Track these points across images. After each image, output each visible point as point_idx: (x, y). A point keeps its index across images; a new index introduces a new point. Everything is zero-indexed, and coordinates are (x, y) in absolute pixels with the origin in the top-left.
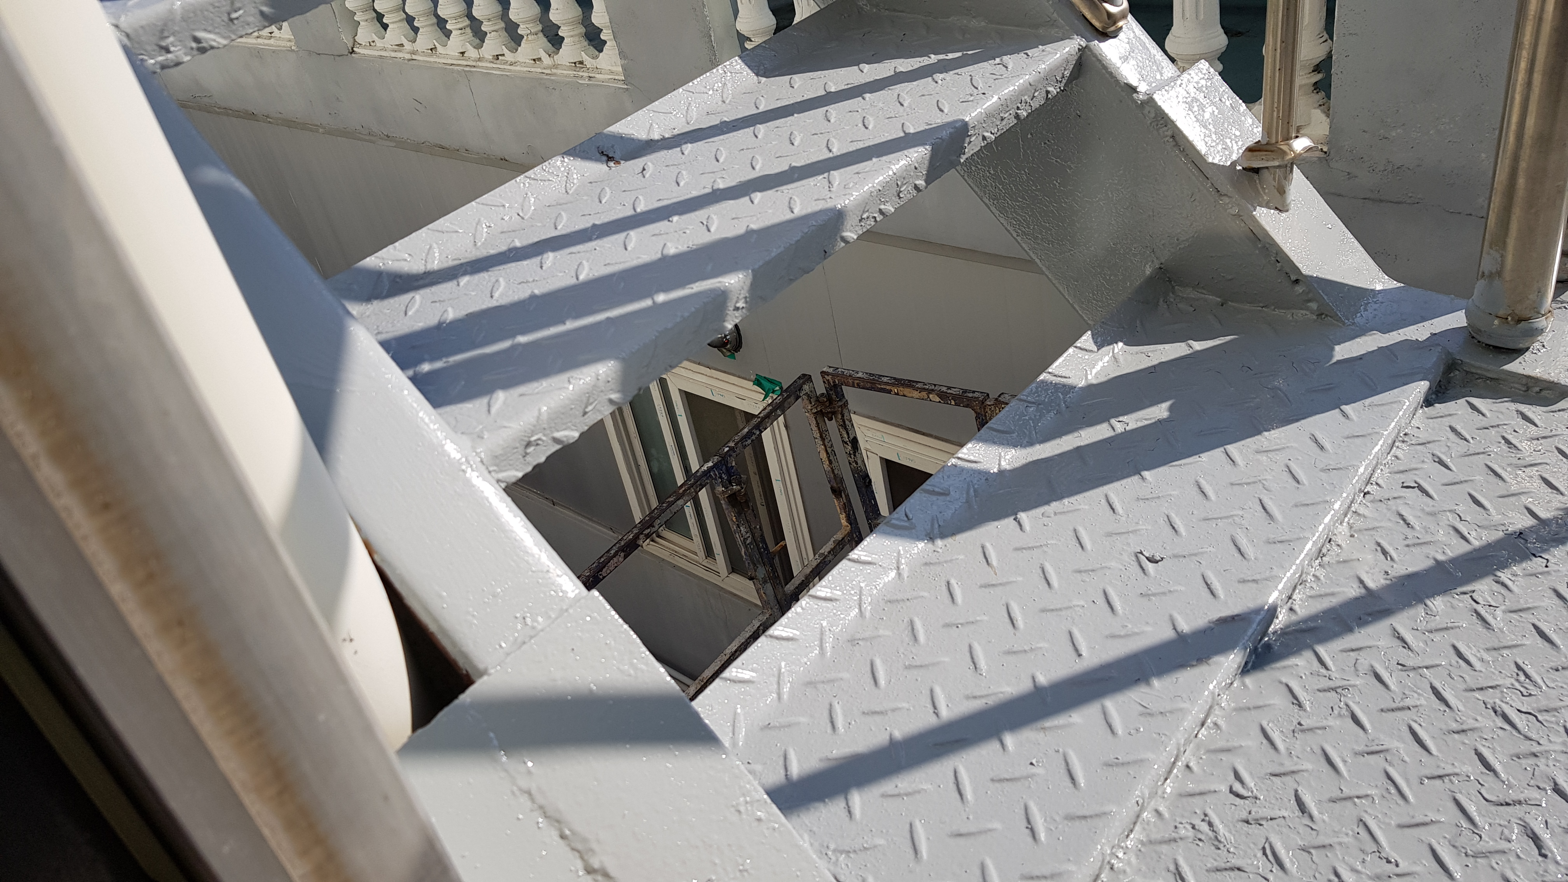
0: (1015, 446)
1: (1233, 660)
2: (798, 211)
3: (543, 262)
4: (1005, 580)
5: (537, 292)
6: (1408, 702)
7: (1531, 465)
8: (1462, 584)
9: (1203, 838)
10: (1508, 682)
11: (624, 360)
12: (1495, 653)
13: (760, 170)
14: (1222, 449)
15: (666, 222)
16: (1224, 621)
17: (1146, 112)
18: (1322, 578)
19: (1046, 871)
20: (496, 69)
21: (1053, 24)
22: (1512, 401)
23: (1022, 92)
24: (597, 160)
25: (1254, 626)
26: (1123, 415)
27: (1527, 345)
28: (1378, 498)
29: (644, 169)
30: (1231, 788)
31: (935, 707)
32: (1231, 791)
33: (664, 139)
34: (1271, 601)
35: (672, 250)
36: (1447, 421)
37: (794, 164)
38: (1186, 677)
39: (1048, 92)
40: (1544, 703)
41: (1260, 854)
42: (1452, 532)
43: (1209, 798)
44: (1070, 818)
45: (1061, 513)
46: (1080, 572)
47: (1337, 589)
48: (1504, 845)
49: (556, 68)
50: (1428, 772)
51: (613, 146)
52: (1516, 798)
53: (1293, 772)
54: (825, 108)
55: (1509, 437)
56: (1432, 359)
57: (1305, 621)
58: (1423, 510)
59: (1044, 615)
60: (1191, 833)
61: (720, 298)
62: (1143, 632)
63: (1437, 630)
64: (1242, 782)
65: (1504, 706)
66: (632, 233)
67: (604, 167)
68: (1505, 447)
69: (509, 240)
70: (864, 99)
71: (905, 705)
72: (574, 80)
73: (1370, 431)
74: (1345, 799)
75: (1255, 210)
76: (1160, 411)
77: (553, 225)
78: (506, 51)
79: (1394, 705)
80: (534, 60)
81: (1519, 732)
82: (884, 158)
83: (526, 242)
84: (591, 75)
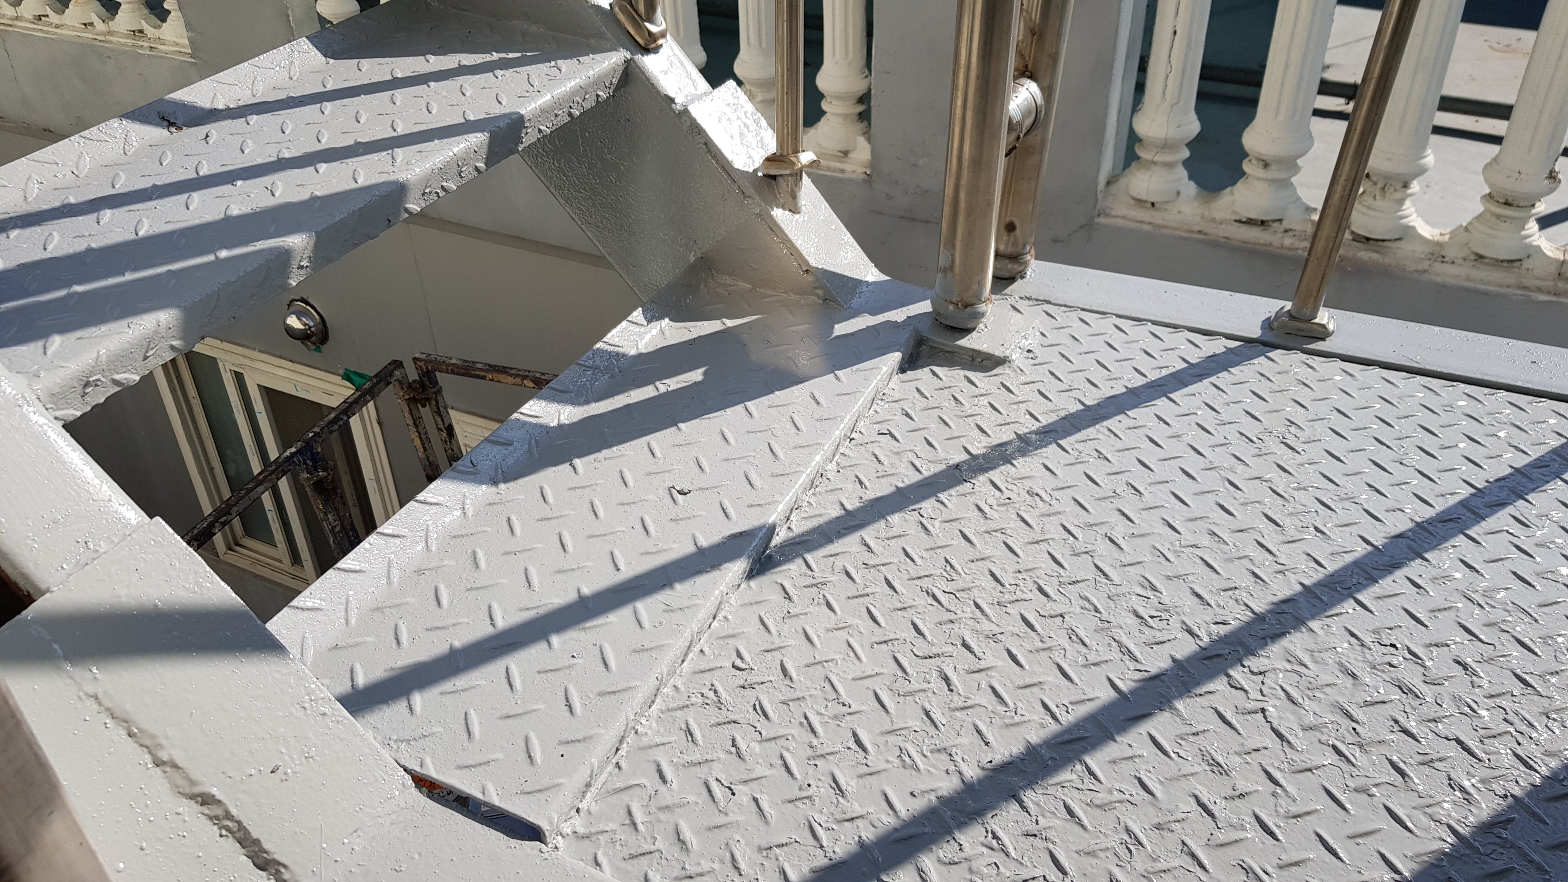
0: (573, 404)
1: (738, 567)
2: (362, 181)
3: (100, 218)
4: (559, 514)
5: (93, 245)
6: (868, 591)
7: (970, 416)
8: (913, 504)
9: (709, 702)
10: (938, 572)
11: (185, 308)
12: (932, 552)
13: (326, 143)
14: (743, 405)
15: (230, 186)
16: (733, 536)
17: (683, 120)
18: (813, 503)
19: (579, 736)
20: (38, 31)
21: (602, 36)
22: (962, 369)
23: (573, 93)
24: (157, 125)
25: (758, 540)
26: (666, 378)
27: (973, 325)
28: (859, 442)
29: (207, 136)
30: (733, 663)
31: (492, 619)
32: (734, 666)
33: (228, 109)
34: (770, 521)
35: (235, 211)
36: (915, 384)
37: (359, 140)
38: (701, 581)
39: (598, 96)
40: (961, 585)
41: (751, 710)
42: (910, 466)
43: (715, 673)
44: (601, 694)
45: (610, 458)
46: (623, 504)
47: (823, 511)
48: (925, 686)
49: (112, 35)
50: (877, 640)
51: (174, 112)
52: (936, 652)
53: (781, 648)
54: (392, 92)
55: (957, 395)
56: (905, 336)
57: (799, 536)
58: (891, 450)
59: (591, 540)
60: (700, 700)
61: (284, 257)
62: (671, 549)
63: (893, 538)
64: (742, 658)
65: (934, 588)
66: (195, 195)
67: (165, 132)
68: (953, 402)
69: (63, 197)
70: (429, 86)
71: (464, 620)
72: (132, 49)
73: (855, 390)
74: (817, 663)
75: (773, 210)
76: (697, 375)
77: (110, 185)
78: (49, 12)
79: (858, 594)
80: (85, 25)
81: (943, 606)
82: (446, 140)
83: (81, 199)
84: (152, 45)
